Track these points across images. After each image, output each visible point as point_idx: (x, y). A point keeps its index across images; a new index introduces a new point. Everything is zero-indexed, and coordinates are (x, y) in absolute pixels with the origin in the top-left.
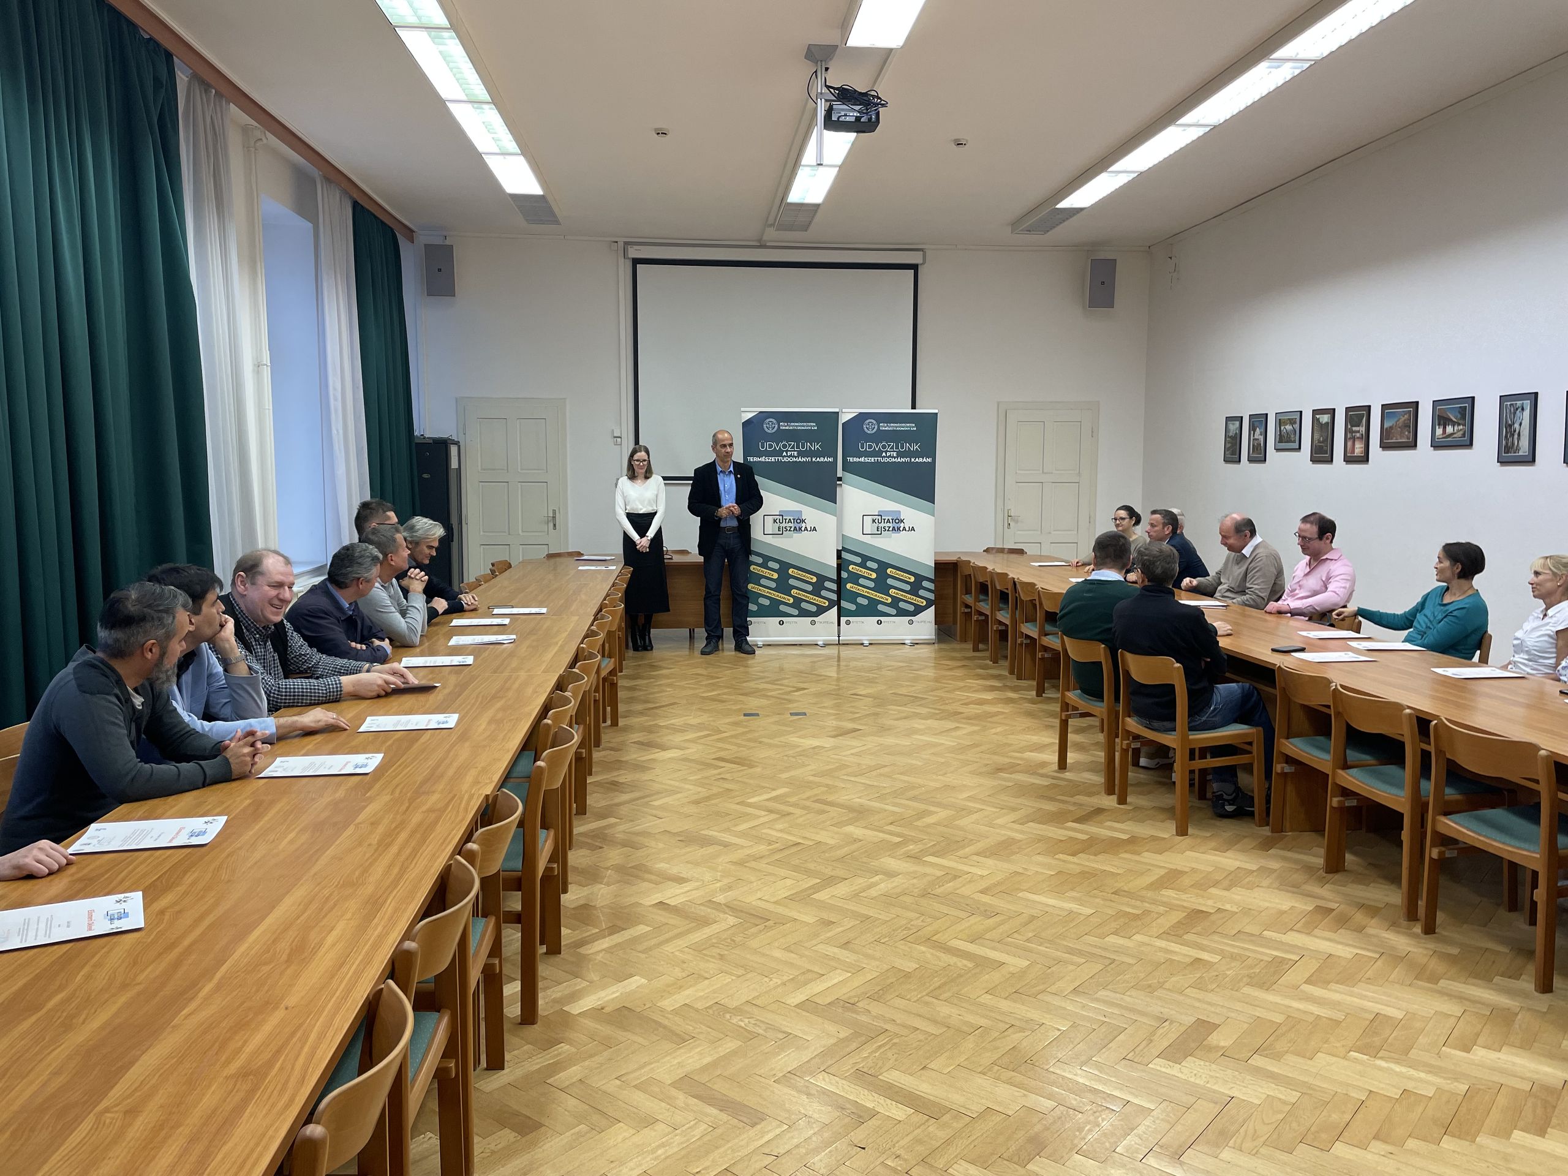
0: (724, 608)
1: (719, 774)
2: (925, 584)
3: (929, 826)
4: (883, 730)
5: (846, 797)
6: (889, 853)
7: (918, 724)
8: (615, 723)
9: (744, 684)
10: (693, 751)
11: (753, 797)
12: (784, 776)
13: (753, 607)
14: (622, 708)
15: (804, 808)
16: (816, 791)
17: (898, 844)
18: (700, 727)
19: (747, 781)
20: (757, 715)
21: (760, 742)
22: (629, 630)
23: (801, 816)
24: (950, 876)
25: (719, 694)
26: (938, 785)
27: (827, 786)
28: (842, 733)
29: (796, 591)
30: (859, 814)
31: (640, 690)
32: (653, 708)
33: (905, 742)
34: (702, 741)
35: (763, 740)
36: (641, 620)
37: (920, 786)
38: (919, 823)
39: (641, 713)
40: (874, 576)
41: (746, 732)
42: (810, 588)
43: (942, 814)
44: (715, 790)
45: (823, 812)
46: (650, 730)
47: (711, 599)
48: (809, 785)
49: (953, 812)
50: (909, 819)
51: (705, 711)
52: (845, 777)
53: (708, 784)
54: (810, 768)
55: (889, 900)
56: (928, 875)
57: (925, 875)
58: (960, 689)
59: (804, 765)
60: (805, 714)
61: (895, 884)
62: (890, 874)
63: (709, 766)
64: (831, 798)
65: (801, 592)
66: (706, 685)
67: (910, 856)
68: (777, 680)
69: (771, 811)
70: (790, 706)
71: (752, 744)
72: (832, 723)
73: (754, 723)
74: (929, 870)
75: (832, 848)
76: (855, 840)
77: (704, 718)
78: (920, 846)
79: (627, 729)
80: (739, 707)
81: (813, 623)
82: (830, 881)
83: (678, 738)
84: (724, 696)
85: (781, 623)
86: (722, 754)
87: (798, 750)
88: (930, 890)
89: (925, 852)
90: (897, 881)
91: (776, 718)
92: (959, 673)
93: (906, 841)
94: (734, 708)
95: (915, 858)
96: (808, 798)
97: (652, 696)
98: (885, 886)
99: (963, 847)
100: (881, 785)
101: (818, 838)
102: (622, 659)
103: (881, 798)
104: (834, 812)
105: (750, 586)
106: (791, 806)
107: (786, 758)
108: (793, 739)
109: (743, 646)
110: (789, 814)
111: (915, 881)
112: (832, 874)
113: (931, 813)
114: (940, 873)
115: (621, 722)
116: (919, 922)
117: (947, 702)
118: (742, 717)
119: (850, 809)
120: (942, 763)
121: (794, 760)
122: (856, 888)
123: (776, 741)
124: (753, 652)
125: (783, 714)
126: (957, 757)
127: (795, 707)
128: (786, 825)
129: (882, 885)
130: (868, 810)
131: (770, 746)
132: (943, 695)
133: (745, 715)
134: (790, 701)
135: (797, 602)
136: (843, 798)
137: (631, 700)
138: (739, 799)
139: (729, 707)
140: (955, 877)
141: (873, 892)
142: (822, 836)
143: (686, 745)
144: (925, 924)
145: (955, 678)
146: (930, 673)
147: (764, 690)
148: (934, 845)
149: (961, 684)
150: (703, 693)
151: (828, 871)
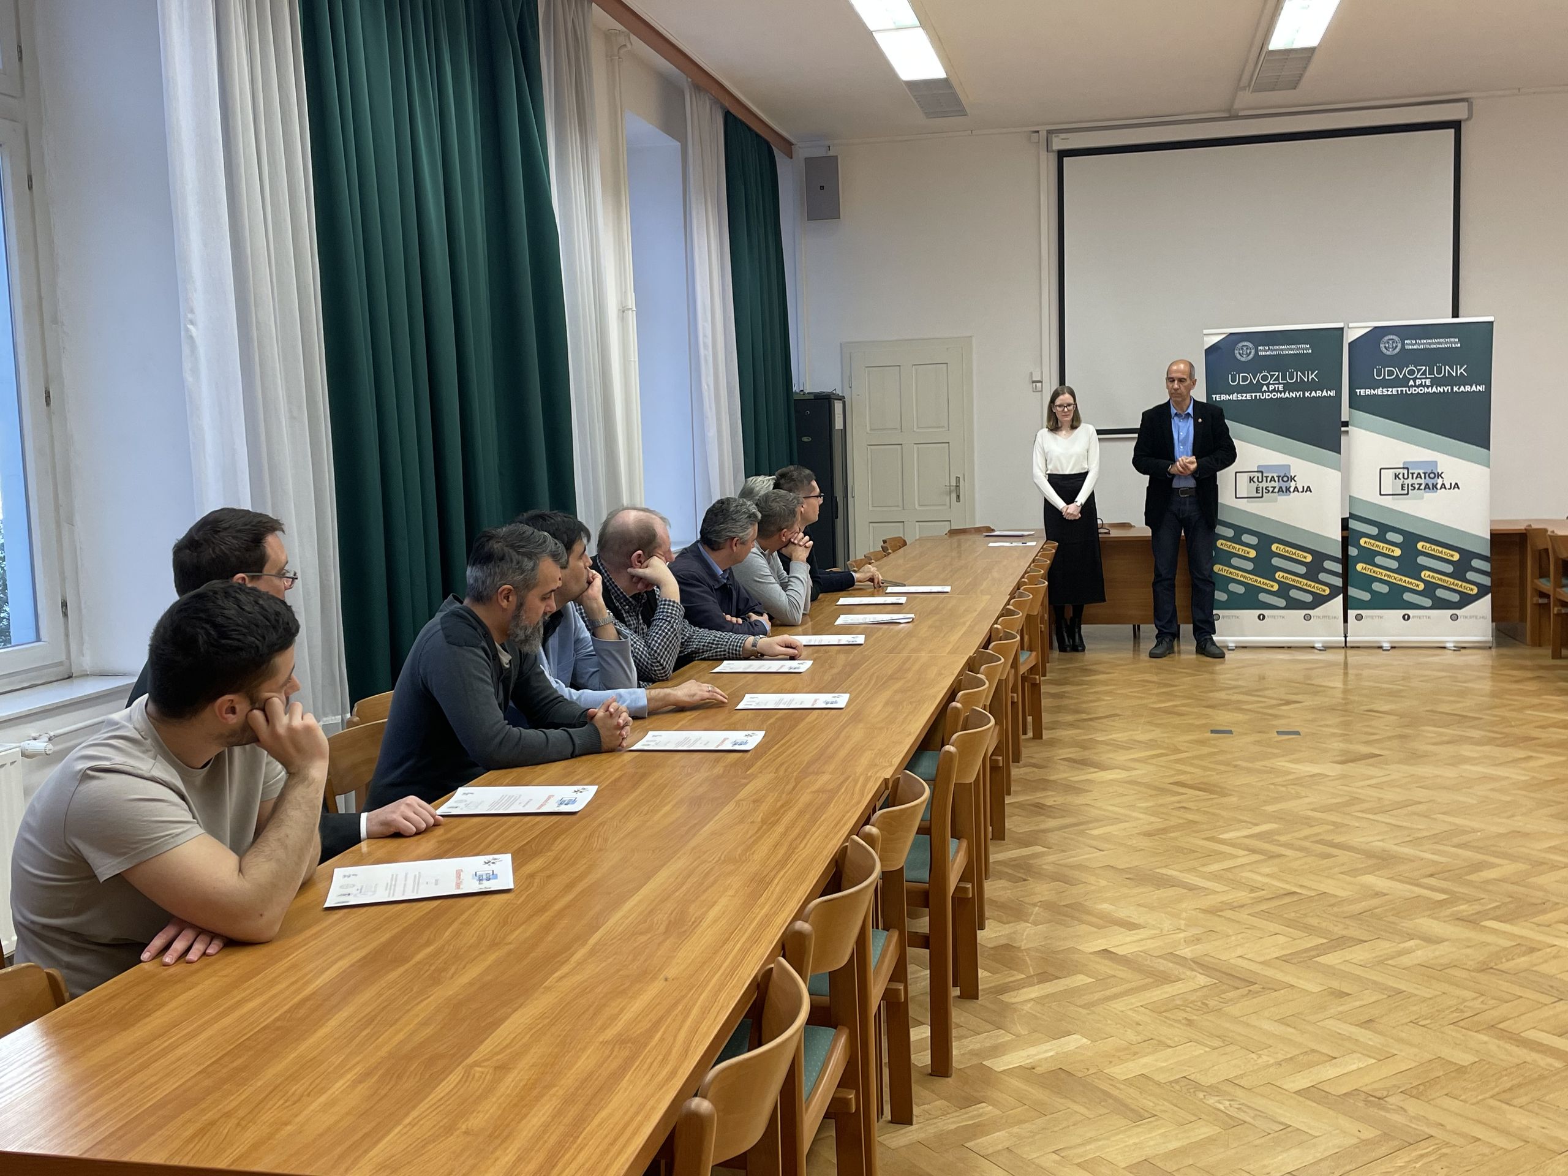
0: (1181, 598)
1: (1179, 802)
2: (1476, 563)
3: (1487, 882)
4: (1415, 757)
5: (1361, 840)
6: (1429, 913)
7: (1467, 751)
8: (1038, 735)
9: (1211, 695)
10: (1141, 772)
11: (1227, 832)
12: (1270, 808)
13: (1220, 596)
14: (1046, 718)
15: (1301, 849)
16: (1316, 830)
17: (1441, 903)
18: (1151, 744)
19: (1218, 811)
20: (1230, 732)
21: (1235, 766)
22: (1053, 626)
23: (1296, 859)
24: (1524, 948)
25: (1176, 706)
26: (1502, 830)
27: (1334, 823)
28: (1349, 759)
29: (1282, 574)
30: (1382, 861)
31: (1069, 697)
32: (1085, 720)
33: (1450, 773)
34: (1154, 761)
35: (1239, 763)
36: (1069, 612)
37: (1474, 831)
38: (1473, 877)
39: (1072, 725)
40: (1397, 552)
41: (1215, 753)
42: (1302, 570)
43: (1509, 868)
44: (1173, 822)
45: (1329, 856)
46: (1084, 746)
47: (1162, 585)
48: (1308, 822)
49: (1529, 867)
50: (1457, 872)
51: (1158, 725)
52: (1359, 814)
53: (1163, 813)
54: (1307, 800)
55: (1430, 971)
56: (1488, 944)
57: (1486, 944)
58: (1532, 707)
59: (1298, 797)
60: (1297, 733)
61: (1437, 953)
62: (1430, 940)
63: (1162, 791)
64: (1339, 839)
65: (1289, 576)
66: (1158, 695)
67: (1460, 919)
68: (1257, 690)
69: (1253, 851)
70: (1274, 723)
71: (1223, 768)
72: (1337, 745)
73: (1225, 742)
74: (1490, 938)
75: (1342, 901)
76: (1378, 894)
77: (1156, 734)
78: (1477, 907)
79: (1052, 743)
80: (1204, 722)
81: (1307, 618)
82: (1339, 943)
83: (1122, 757)
84: (1184, 708)
85: (1261, 618)
86: (1182, 778)
87: (1291, 777)
88: (1492, 964)
89: (1484, 914)
90: (1442, 949)
91: (1256, 737)
92: (1531, 686)
93: (1454, 899)
94: (1197, 722)
95: (1471, 921)
96: (1306, 838)
97: (1084, 706)
98: (1422, 954)
99: (1544, 912)
100: (1415, 826)
101: (1323, 888)
102: (1044, 659)
103: (1416, 842)
104: (1344, 856)
105: (1217, 568)
106: (1280, 845)
107: (1272, 787)
108: (1282, 763)
109: (1207, 647)
110: (1279, 856)
111: (1469, 951)
112: (1344, 933)
113: (1492, 866)
114: (1508, 944)
115: (1046, 735)
116: (1477, 1004)
117: (1513, 723)
118: (1209, 735)
119: (1369, 854)
120: (1508, 802)
121: (1284, 789)
122: (1381, 953)
123: (1258, 765)
124: (1222, 656)
125: (1268, 733)
126: (1532, 795)
127: (1282, 724)
128: (1275, 869)
129: (1419, 953)
130: (1395, 857)
131: (1249, 771)
132: (1507, 714)
133: (1212, 732)
134: (1276, 716)
135: (1284, 590)
136: (1357, 839)
137: (1059, 709)
138: (1209, 834)
139: (1190, 721)
140: (1532, 950)
141: (1405, 960)
142: (1328, 886)
143: (1132, 765)
144: (1486, 1007)
145: (1526, 693)
146: (1486, 686)
147: (1239, 702)
148: (1497, 907)
149: (1536, 701)
150: (1153, 703)
151: (1338, 930)
